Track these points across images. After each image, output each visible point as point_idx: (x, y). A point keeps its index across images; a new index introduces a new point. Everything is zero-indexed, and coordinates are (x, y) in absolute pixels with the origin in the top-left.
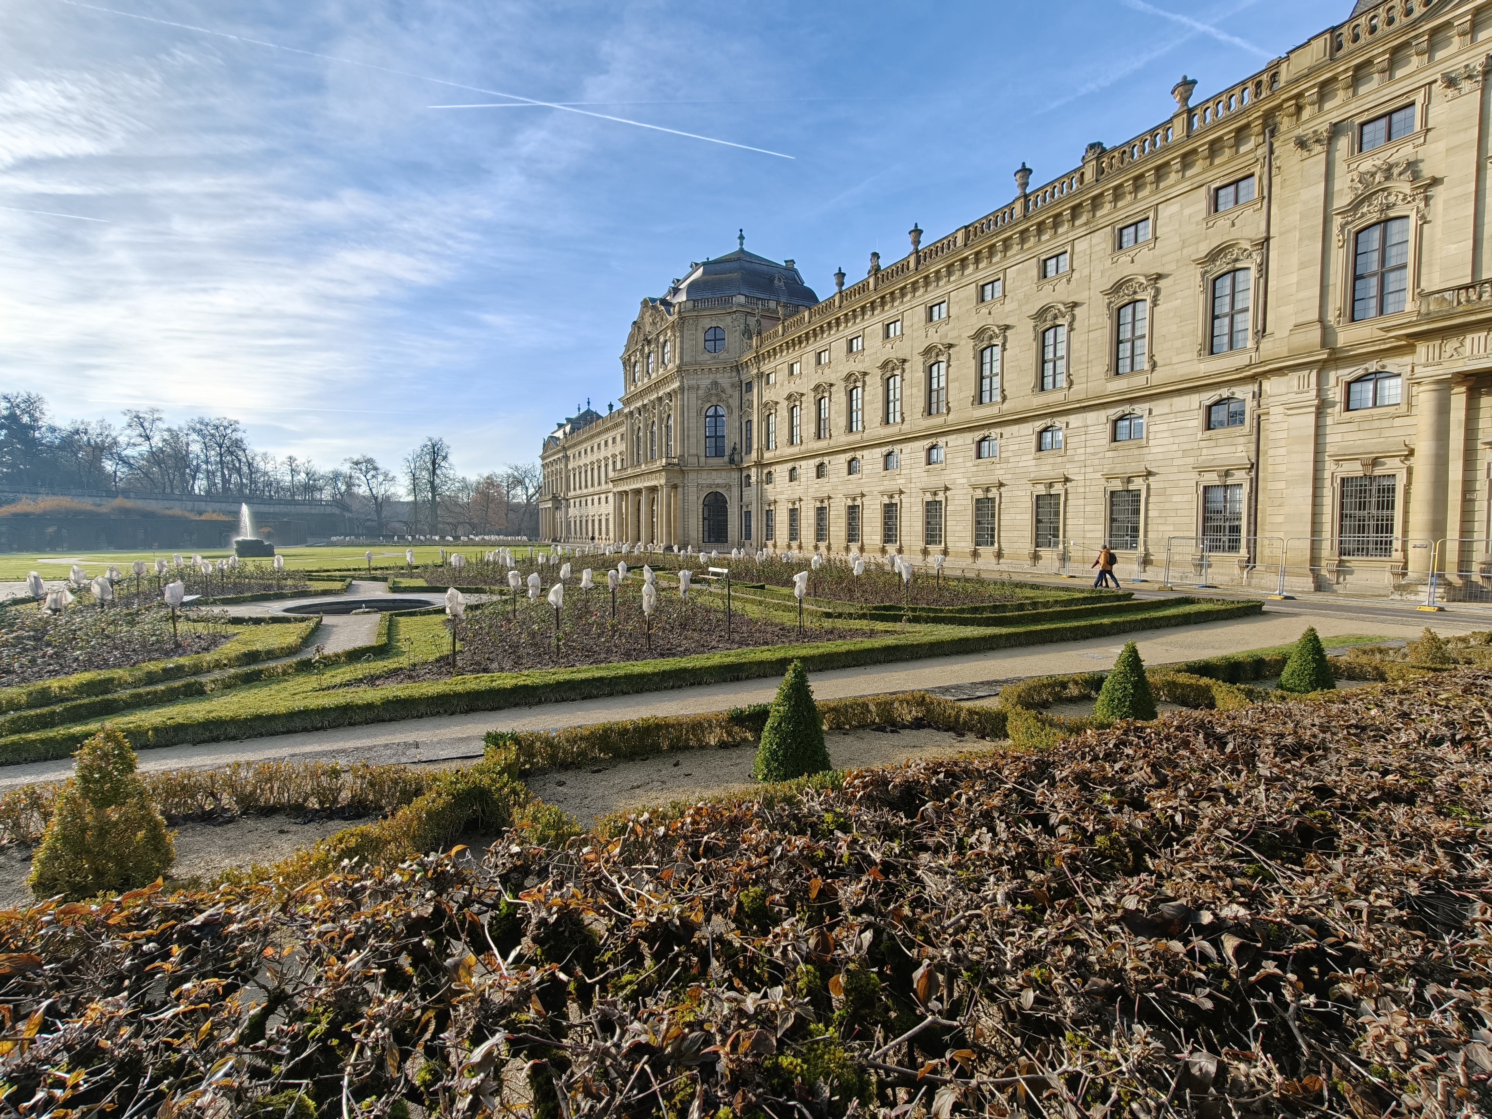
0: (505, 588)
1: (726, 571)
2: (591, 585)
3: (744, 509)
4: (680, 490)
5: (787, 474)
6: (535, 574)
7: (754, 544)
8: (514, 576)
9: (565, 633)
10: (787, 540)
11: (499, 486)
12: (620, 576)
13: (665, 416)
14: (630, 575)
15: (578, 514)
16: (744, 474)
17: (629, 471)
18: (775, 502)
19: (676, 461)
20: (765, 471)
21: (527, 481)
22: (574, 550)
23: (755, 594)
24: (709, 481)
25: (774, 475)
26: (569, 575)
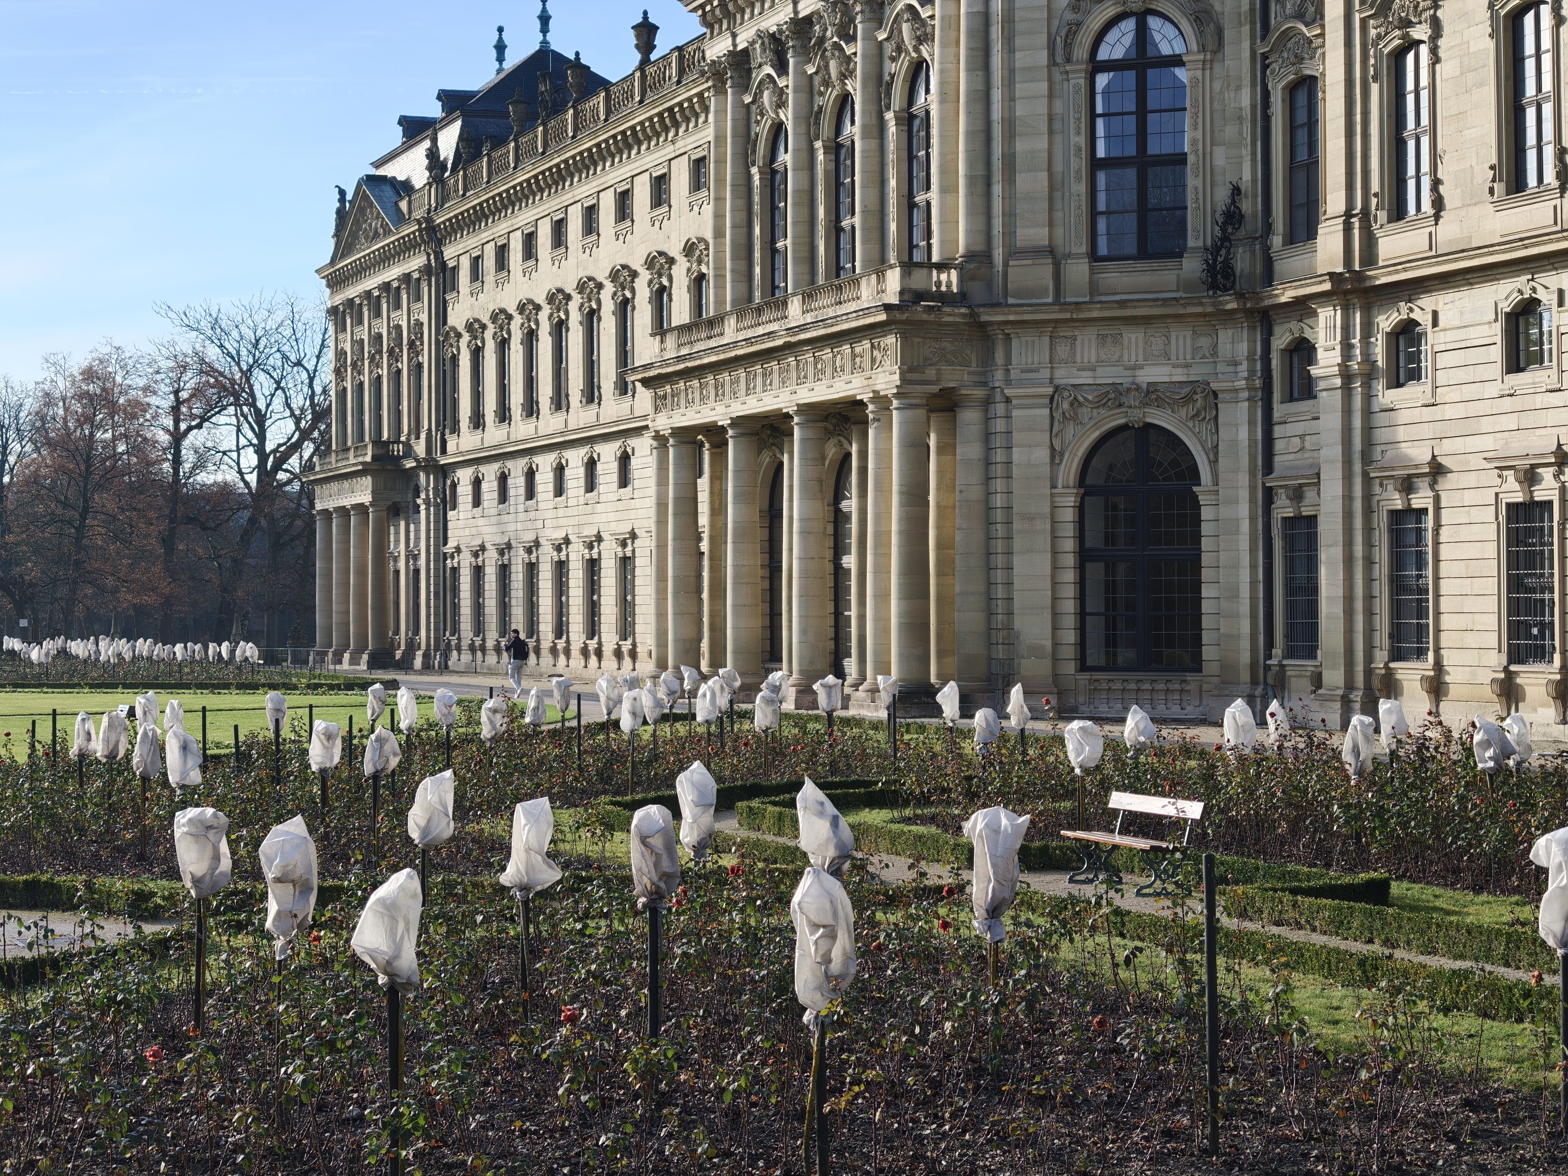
0: (159, 886)
1: (1194, 810)
2: (551, 875)
3: (1283, 508)
4: (969, 417)
5: (1496, 332)
6: (296, 825)
7: (1334, 677)
8: (202, 830)
9: (426, 1102)
10: (1497, 660)
11: (136, 409)
12: (688, 834)
13: (898, 68)
14: (730, 826)
15: (491, 536)
16: (1281, 340)
17: (731, 331)
18: (1437, 470)
19: (950, 280)
20: (1386, 321)
21: (262, 384)
22: (470, 708)
23: (1338, 926)
24: (1107, 376)
25: (1433, 340)
26: (446, 828)
